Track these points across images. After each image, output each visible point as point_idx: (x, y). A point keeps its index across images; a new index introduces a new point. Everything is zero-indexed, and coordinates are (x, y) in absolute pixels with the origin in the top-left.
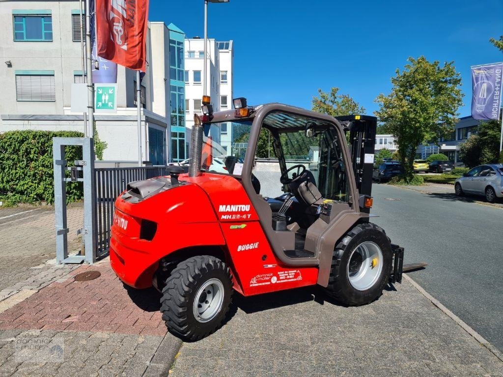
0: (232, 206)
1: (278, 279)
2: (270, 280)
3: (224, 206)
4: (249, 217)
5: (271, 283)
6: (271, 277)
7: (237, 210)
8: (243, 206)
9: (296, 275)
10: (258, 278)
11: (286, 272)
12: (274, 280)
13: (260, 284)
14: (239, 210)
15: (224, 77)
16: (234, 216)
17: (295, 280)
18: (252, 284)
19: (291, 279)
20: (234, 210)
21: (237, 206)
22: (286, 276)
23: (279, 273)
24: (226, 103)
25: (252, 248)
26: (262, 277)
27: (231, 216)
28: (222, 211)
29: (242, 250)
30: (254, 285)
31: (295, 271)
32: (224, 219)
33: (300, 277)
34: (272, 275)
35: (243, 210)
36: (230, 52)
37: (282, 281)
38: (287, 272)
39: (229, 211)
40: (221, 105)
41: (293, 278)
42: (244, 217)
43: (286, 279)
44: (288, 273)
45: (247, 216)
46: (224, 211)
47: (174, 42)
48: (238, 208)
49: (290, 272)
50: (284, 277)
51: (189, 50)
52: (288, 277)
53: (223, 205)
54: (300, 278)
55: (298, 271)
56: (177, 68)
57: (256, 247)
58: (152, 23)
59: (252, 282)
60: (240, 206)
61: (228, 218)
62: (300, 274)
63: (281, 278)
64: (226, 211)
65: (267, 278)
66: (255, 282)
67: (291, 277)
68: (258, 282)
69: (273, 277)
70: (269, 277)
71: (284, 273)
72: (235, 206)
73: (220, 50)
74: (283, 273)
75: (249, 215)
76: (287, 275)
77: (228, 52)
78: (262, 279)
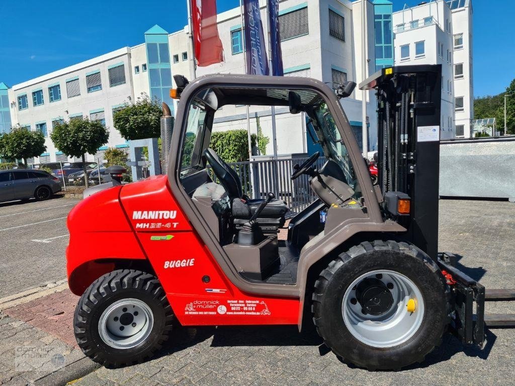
0: (150, 212)
1: (229, 309)
2: (215, 309)
3: (140, 212)
4: (175, 226)
5: (217, 313)
6: (218, 305)
7: (156, 218)
8: (165, 212)
9: (259, 308)
10: (196, 305)
11: (240, 302)
12: (222, 310)
13: (201, 313)
14: (161, 217)
15: (459, 41)
16: (153, 224)
17: (258, 314)
18: (188, 311)
19: (250, 311)
20: (153, 218)
21: (157, 212)
22: (242, 307)
23: (229, 302)
24: (461, 73)
25: (184, 265)
26: (203, 304)
27: (148, 224)
28: (136, 218)
29: (171, 267)
30: (190, 313)
31: (258, 302)
32: (139, 228)
33: (267, 310)
34: (217, 302)
35: (165, 217)
36: (467, 9)
37: (235, 313)
38: (243, 302)
39: (146, 218)
40: (454, 76)
41: (253, 311)
42: (168, 225)
43: (242, 310)
44: (245, 303)
45: (172, 225)
46: (140, 218)
47: (380, 17)
48: (159, 214)
49: (247, 302)
50: (239, 309)
51: (411, 20)
52: (245, 309)
53: (138, 210)
54: (266, 312)
55: (263, 303)
56: (383, 45)
57: (191, 265)
58: (353, 3)
59: (187, 308)
60: (161, 212)
61: (144, 227)
62: (266, 305)
63: (233, 309)
64: (142, 218)
65: (211, 307)
66: (192, 309)
67: (251, 309)
68: (198, 310)
69: (220, 306)
70: (213, 305)
71: (238, 303)
72: (154, 212)
73: (453, 11)
74: (236, 302)
75: (175, 224)
76: (243, 305)
77: (464, 10)
78: (203, 307)
